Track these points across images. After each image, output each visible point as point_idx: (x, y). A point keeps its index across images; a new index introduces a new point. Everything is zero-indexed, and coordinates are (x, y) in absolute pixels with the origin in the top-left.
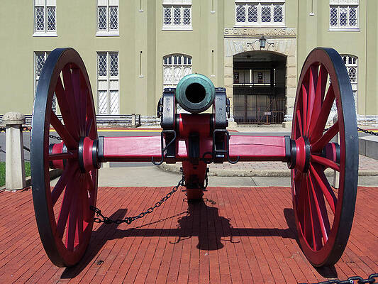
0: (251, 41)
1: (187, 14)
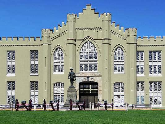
0: (85, 77)
1: (62, 68)
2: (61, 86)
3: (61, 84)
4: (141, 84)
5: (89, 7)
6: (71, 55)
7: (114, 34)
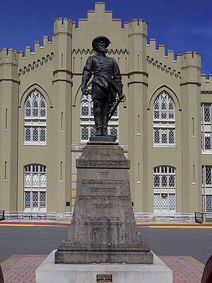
2: (39, 172)
3: (39, 167)
4: (207, 170)
5: (100, 7)
7: (154, 65)
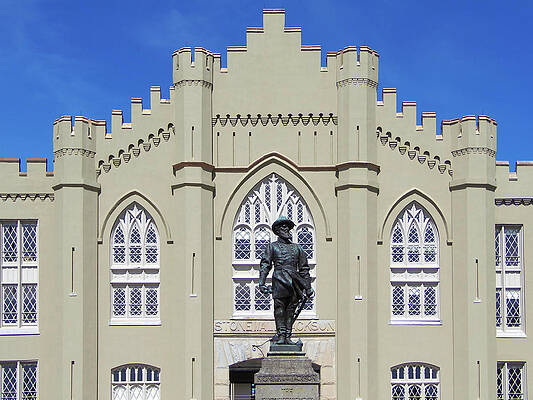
2: (145, 380)
3: (144, 371)
6: (192, 239)
7: (393, 145)
